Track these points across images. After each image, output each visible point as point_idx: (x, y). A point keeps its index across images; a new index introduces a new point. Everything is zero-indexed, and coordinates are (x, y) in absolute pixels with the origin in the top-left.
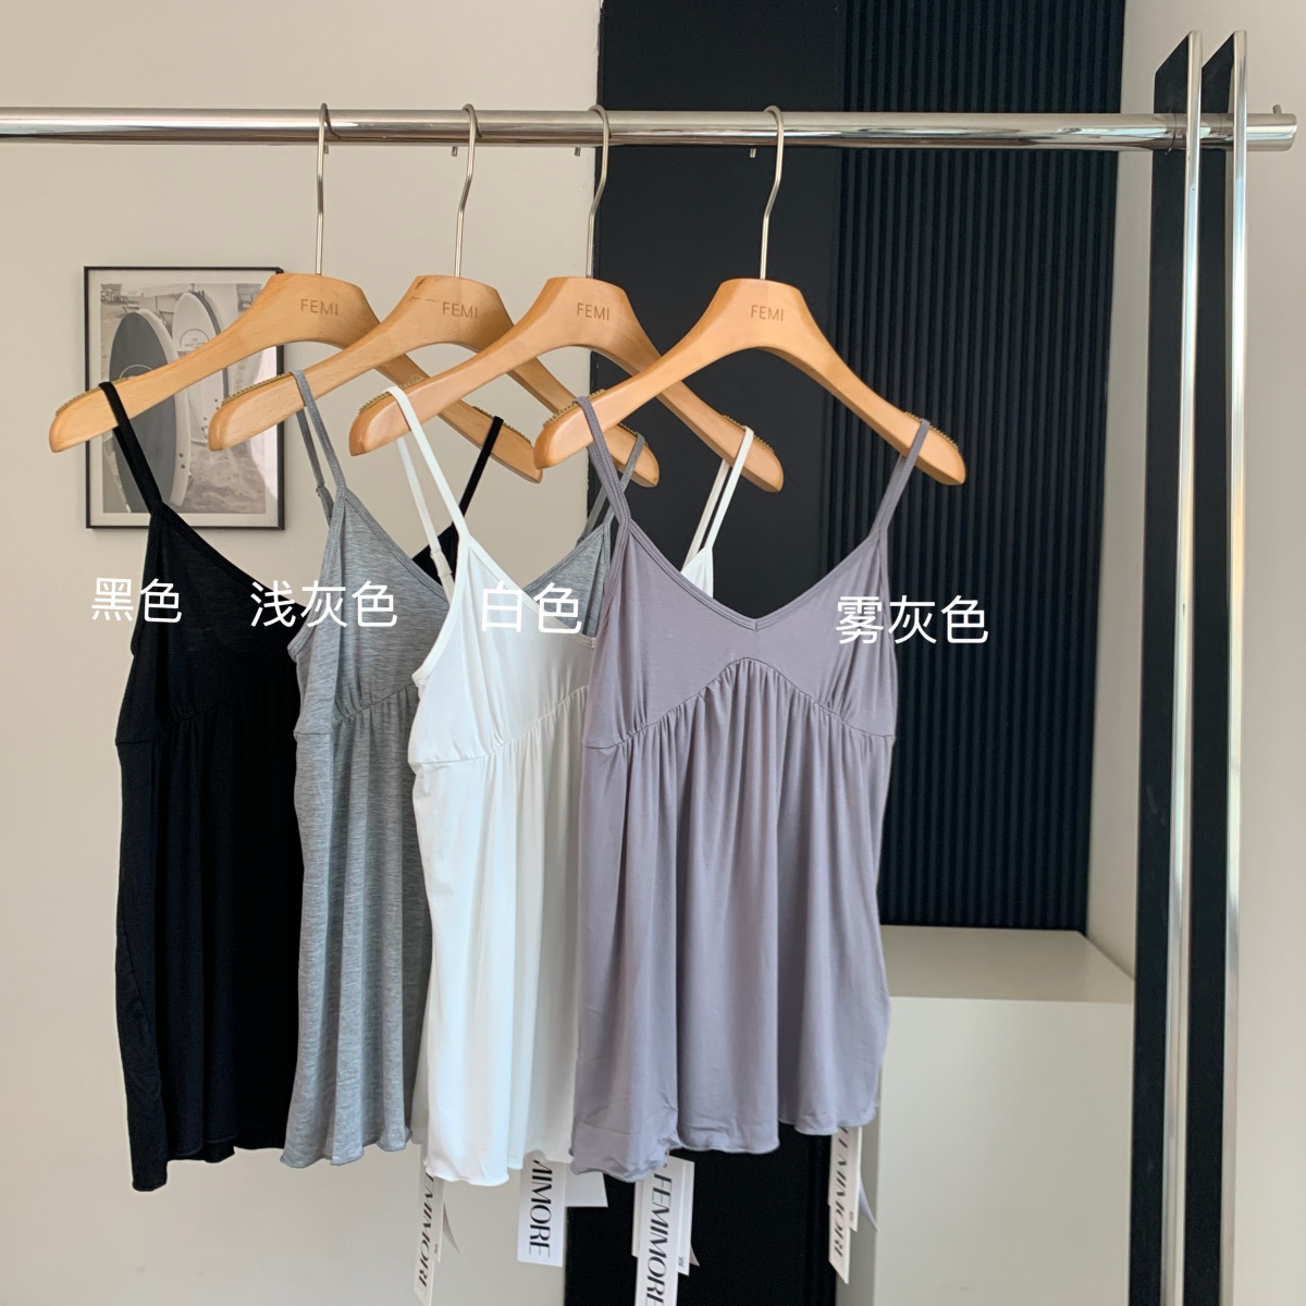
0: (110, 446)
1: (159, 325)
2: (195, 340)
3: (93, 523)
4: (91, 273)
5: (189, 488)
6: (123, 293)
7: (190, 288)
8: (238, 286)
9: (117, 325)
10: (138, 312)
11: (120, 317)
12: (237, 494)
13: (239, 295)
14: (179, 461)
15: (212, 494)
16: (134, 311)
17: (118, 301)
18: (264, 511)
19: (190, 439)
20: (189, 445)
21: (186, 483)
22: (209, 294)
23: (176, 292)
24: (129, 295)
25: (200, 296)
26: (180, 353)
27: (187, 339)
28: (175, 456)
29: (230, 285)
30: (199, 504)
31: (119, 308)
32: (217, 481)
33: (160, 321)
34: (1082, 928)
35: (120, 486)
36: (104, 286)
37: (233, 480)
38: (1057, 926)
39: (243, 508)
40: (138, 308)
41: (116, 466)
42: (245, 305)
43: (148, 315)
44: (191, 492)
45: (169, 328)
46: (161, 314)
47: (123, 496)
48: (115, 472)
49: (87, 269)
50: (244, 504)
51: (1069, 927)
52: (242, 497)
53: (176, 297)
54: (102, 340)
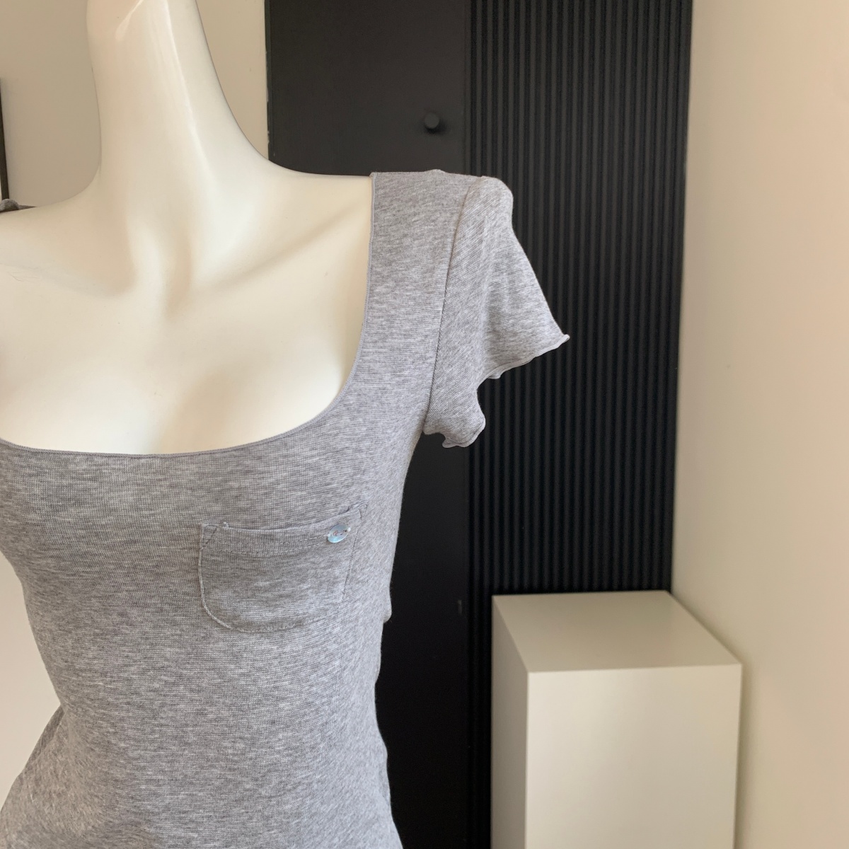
34: (669, 589)
38: (650, 588)
51: (660, 588)
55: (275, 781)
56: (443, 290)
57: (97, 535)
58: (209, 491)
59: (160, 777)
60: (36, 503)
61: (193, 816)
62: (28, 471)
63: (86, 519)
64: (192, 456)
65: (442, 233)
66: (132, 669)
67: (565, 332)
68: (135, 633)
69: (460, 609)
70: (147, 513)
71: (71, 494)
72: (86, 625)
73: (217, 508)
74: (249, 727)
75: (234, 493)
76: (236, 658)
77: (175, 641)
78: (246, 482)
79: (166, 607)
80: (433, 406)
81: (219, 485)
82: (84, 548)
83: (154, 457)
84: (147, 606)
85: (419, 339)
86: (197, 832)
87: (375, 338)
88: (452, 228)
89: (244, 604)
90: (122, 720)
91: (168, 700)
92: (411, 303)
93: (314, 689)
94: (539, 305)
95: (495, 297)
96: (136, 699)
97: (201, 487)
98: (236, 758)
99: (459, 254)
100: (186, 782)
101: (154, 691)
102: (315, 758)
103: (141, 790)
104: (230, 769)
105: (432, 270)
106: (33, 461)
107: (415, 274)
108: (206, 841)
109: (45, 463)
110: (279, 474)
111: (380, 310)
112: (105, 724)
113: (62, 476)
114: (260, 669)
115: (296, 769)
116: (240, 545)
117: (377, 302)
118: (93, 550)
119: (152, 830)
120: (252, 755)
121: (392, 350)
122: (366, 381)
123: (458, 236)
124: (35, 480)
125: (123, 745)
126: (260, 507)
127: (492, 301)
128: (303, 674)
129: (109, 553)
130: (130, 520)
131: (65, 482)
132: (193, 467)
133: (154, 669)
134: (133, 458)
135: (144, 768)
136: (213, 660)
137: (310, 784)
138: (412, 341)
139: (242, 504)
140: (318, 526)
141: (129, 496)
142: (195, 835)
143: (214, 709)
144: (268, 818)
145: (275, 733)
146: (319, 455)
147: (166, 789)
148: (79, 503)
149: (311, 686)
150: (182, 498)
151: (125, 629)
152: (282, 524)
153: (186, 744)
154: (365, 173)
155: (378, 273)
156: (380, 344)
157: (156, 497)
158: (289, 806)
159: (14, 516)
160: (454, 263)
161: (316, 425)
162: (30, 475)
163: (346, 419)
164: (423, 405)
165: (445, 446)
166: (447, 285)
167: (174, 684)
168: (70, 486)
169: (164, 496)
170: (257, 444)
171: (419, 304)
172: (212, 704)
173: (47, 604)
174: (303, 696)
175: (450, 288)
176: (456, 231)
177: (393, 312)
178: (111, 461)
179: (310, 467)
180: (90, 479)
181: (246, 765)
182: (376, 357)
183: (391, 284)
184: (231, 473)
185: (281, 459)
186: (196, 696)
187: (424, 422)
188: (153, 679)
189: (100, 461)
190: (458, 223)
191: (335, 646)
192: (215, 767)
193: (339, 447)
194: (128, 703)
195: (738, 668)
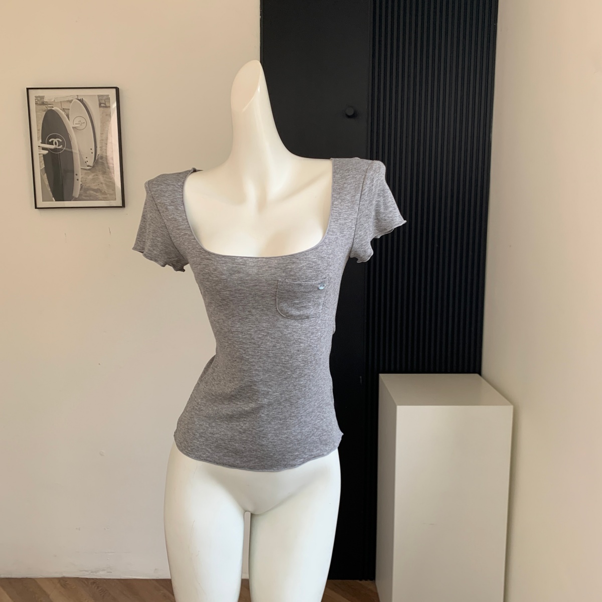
0: (44, 171)
1: (63, 114)
2: (80, 121)
3: (38, 207)
4: (30, 91)
5: (80, 190)
6: (46, 100)
7: (76, 97)
8: (99, 96)
9: (44, 115)
10: (53, 109)
11: (45, 111)
12: (103, 192)
13: (99, 100)
14: (76, 177)
15: (92, 192)
16: (51, 108)
17: (43, 104)
18: (115, 199)
19: (80, 167)
20: (80, 169)
21: (80, 187)
22: (85, 100)
23: (70, 99)
24: (48, 101)
25: (81, 101)
26: (73, 128)
27: (77, 121)
28: (74, 175)
29: (95, 96)
30: (85, 196)
31: (44, 107)
32: (94, 186)
33: (63, 113)
34: (480, 373)
35: (50, 189)
36: (36, 97)
37: (101, 185)
38: (468, 372)
39: (106, 198)
40: (53, 107)
41: (47, 180)
42: (102, 105)
43: (58, 110)
44: (82, 191)
45: (68, 116)
46: (64, 110)
47: (51, 194)
48: (47, 183)
49: (28, 89)
50: (106, 196)
51: (474, 372)
52: (105, 193)
53: (70, 101)
54: (37, 122)
55: (298, 372)
56: (358, 203)
57: (244, 283)
58: (281, 269)
59: (260, 369)
60: (225, 272)
61: (270, 383)
62: (222, 262)
63: (241, 278)
64: (275, 257)
65: (358, 182)
66: (252, 330)
67: (405, 219)
68: (254, 318)
69: (361, 381)
70: (261, 276)
71: (236, 269)
72: (237, 316)
73: (284, 274)
74: (290, 352)
75: (289, 270)
76: (287, 327)
77: (267, 321)
78: (293, 266)
79: (265, 309)
80: (354, 246)
81: (284, 267)
82: (240, 287)
83: (263, 258)
84: (258, 308)
85: (349, 221)
86: (271, 389)
87: (334, 220)
88: (362, 180)
89: (290, 309)
90: (248, 348)
91: (264, 341)
92: (347, 208)
93: (312, 341)
94: (395, 209)
95: (378, 206)
96: (253, 341)
97: (278, 268)
98: (285, 363)
99: (364, 190)
100: (268, 371)
101: (260, 338)
102: (311, 366)
103: (253, 373)
104: (283, 367)
105: (354, 196)
106: (223, 259)
107: (348, 197)
108: (274, 393)
109: (227, 260)
110: (304, 264)
111: (336, 210)
112: (241, 350)
113: (233, 264)
114: (294, 332)
115: (305, 369)
116: (291, 287)
117: (335, 207)
118: (242, 288)
119: (256, 388)
120: (291, 362)
121: (340, 224)
122: (331, 235)
123: (364, 183)
124: (224, 265)
125: (247, 357)
126: (297, 274)
127: (377, 208)
128: (308, 335)
129: (248, 289)
130: (255, 278)
131: (234, 266)
132: (276, 261)
133: (259, 330)
134: (256, 258)
135: (254, 365)
136: (279, 328)
137: (310, 376)
138: (347, 221)
139: (292, 273)
140: (315, 282)
141: (255, 270)
142: (271, 390)
143: (279, 345)
144: (295, 386)
145: (299, 354)
146: (316, 258)
147: (261, 373)
148: (239, 272)
149: (311, 340)
150: (273, 271)
151: (250, 317)
152: (304, 280)
153: (269, 357)
154: (329, 158)
155: (335, 197)
156: (336, 222)
157: (264, 271)
158: (302, 383)
159: (217, 277)
160: (362, 193)
161: (316, 248)
162: (223, 263)
163: (325, 247)
164: (350, 245)
165: (358, 262)
166: (360, 201)
167: (266, 336)
168: (236, 267)
169: (267, 270)
170: (297, 254)
171: (350, 208)
172: (279, 343)
173: (222, 309)
174: (308, 343)
175: (361, 202)
176: (364, 182)
177: (340, 211)
178: (249, 259)
179: (314, 262)
180: (243, 265)
181: (288, 365)
182: (334, 227)
183: (340, 201)
184: (288, 263)
185: (304, 259)
186: (273, 340)
187: (350, 252)
188: (259, 334)
189: (246, 259)
190: (364, 179)
191: (319, 328)
192: (278, 366)
193: (323, 256)
194: (250, 342)
195: (511, 407)
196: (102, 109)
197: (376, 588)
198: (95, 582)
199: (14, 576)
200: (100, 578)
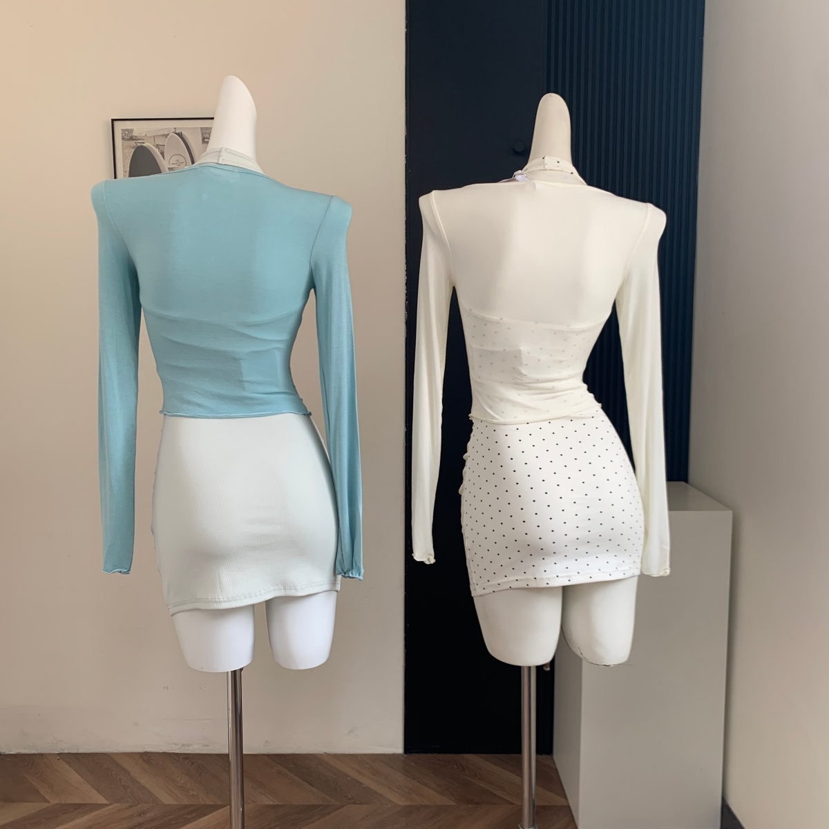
1: (156, 152)
2: (178, 161)
4: (115, 123)
6: (135, 134)
7: (174, 130)
8: (202, 129)
9: (132, 153)
10: (144, 145)
11: (133, 148)
13: (202, 134)
16: (141, 144)
17: (132, 139)
22: (185, 134)
23: (166, 133)
24: (138, 135)
25: (180, 135)
26: (169, 169)
27: (174, 160)
29: (197, 128)
31: (133, 143)
33: (154, 148)
34: (686, 480)
36: (122, 130)
40: (144, 143)
42: (206, 140)
43: (150, 148)
45: (162, 154)
46: (157, 146)
49: (113, 120)
53: (166, 136)
54: (123, 162)
195: (730, 512)
196: (205, 145)
197: (554, 763)
198: (187, 757)
199: (81, 751)
200: (193, 752)
